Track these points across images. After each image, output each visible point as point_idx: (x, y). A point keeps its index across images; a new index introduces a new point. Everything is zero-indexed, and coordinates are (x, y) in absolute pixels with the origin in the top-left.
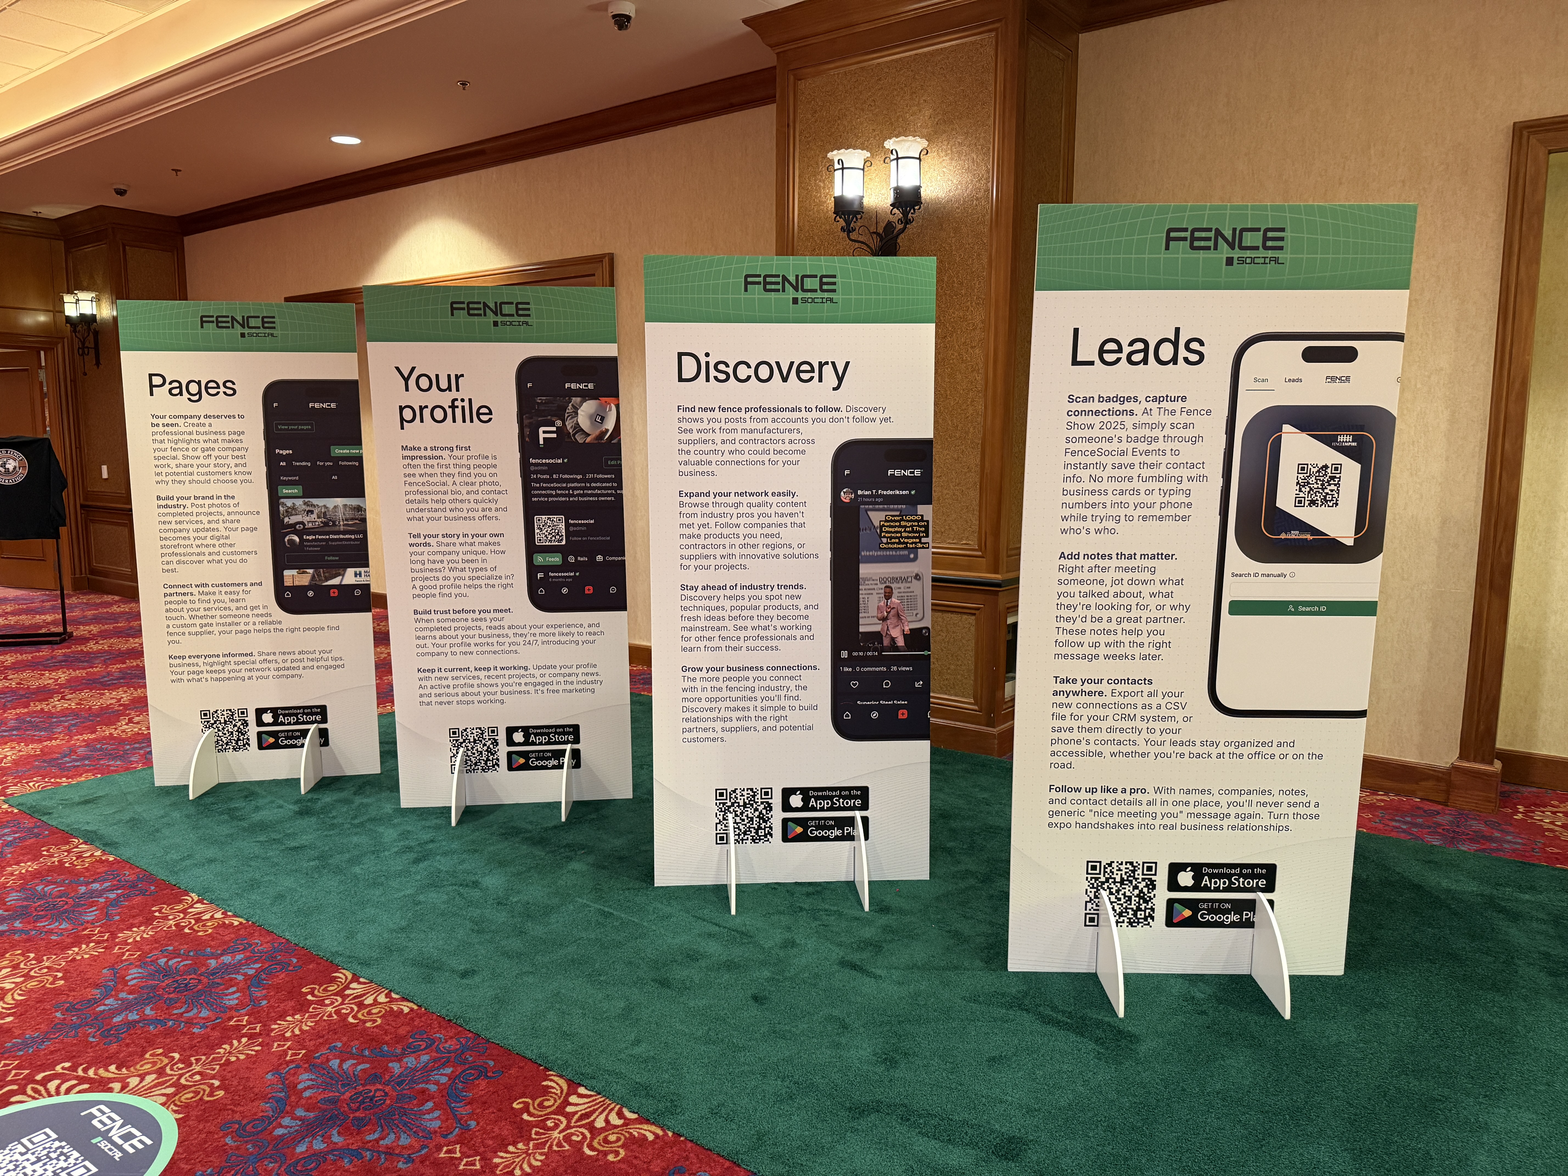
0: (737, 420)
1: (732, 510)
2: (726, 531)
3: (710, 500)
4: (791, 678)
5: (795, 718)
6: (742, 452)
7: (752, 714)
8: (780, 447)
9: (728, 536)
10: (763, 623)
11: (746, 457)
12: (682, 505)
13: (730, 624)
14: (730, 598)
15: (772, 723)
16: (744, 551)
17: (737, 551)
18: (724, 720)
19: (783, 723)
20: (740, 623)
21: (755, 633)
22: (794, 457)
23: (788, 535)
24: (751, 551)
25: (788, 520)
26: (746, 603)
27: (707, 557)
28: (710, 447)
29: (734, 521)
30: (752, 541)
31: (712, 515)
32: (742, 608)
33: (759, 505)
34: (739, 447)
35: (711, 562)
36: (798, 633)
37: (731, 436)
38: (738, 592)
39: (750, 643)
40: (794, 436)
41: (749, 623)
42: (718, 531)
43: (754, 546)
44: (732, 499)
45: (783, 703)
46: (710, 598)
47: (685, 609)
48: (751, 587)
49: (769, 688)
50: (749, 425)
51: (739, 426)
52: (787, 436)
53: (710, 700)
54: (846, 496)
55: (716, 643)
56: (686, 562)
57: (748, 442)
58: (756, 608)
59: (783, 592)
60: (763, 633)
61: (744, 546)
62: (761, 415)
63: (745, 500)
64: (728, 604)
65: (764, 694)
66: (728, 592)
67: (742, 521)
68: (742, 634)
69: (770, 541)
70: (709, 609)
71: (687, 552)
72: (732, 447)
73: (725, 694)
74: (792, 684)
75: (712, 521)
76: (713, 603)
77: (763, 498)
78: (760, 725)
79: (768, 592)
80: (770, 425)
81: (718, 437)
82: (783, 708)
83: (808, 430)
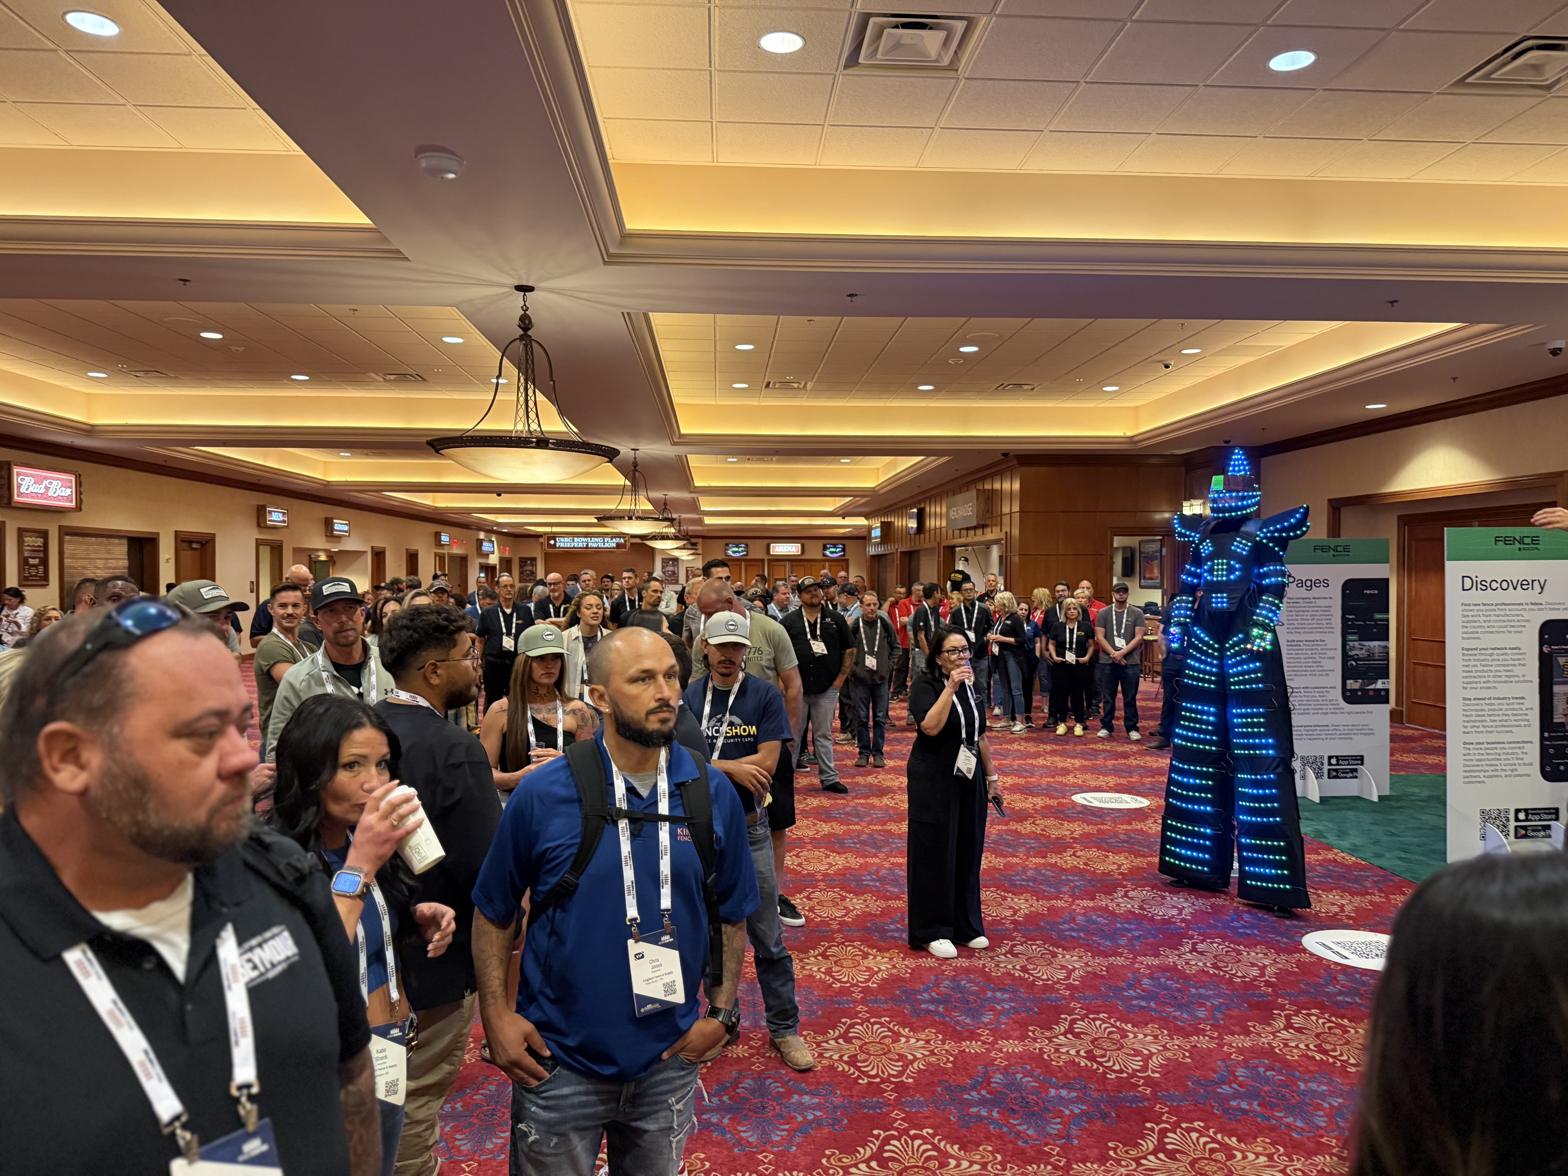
0: (1491, 610)
1: (1489, 658)
2: (1486, 669)
3: (1477, 652)
4: (1519, 748)
5: (1522, 770)
6: (1493, 627)
7: (1499, 768)
8: (1512, 624)
9: (1487, 672)
10: (1505, 718)
11: (1496, 629)
12: (1464, 655)
13: (1488, 719)
14: (1488, 704)
15: (1509, 773)
16: (1495, 679)
17: (1491, 679)
18: (1485, 771)
19: (1515, 773)
20: (1493, 718)
21: (1500, 723)
22: (1519, 629)
23: (1518, 670)
24: (1498, 679)
25: (1516, 662)
26: (1496, 707)
27: (1476, 683)
28: (1478, 624)
29: (1490, 663)
30: (1498, 674)
31: (1479, 660)
32: (1495, 710)
33: (1503, 654)
34: (1493, 624)
35: (1479, 685)
36: (1522, 723)
37: (1488, 619)
38: (1492, 701)
39: (1499, 729)
40: (1520, 618)
41: (1497, 718)
42: (1482, 668)
43: (1500, 676)
44: (1489, 652)
45: (1516, 762)
46: (1478, 705)
47: (1465, 710)
48: (1499, 699)
49: (1508, 754)
50: (1497, 613)
51: (1492, 613)
52: (1516, 618)
53: (1478, 760)
54: (1546, 649)
55: (1482, 729)
56: (1465, 685)
57: (1497, 621)
58: (1501, 710)
59: (1515, 701)
60: (1505, 723)
61: (1495, 676)
62: (1503, 607)
63: (1495, 652)
64: (1486, 708)
65: (1506, 757)
66: (1487, 702)
67: (1493, 663)
68: (1494, 724)
69: (1508, 674)
70: (1477, 710)
71: (1465, 680)
72: (1489, 624)
73: (1486, 757)
74: (1519, 751)
75: (1478, 663)
76: (1479, 708)
77: (1504, 651)
78: (1503, 774)
79: (1507, 701)
80: (1508, 613)
81: (1482, 619)
82: (1515, 765)
83: (1527, 615)
